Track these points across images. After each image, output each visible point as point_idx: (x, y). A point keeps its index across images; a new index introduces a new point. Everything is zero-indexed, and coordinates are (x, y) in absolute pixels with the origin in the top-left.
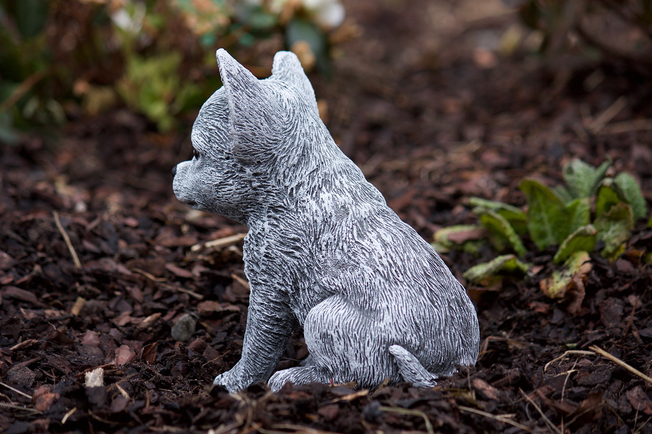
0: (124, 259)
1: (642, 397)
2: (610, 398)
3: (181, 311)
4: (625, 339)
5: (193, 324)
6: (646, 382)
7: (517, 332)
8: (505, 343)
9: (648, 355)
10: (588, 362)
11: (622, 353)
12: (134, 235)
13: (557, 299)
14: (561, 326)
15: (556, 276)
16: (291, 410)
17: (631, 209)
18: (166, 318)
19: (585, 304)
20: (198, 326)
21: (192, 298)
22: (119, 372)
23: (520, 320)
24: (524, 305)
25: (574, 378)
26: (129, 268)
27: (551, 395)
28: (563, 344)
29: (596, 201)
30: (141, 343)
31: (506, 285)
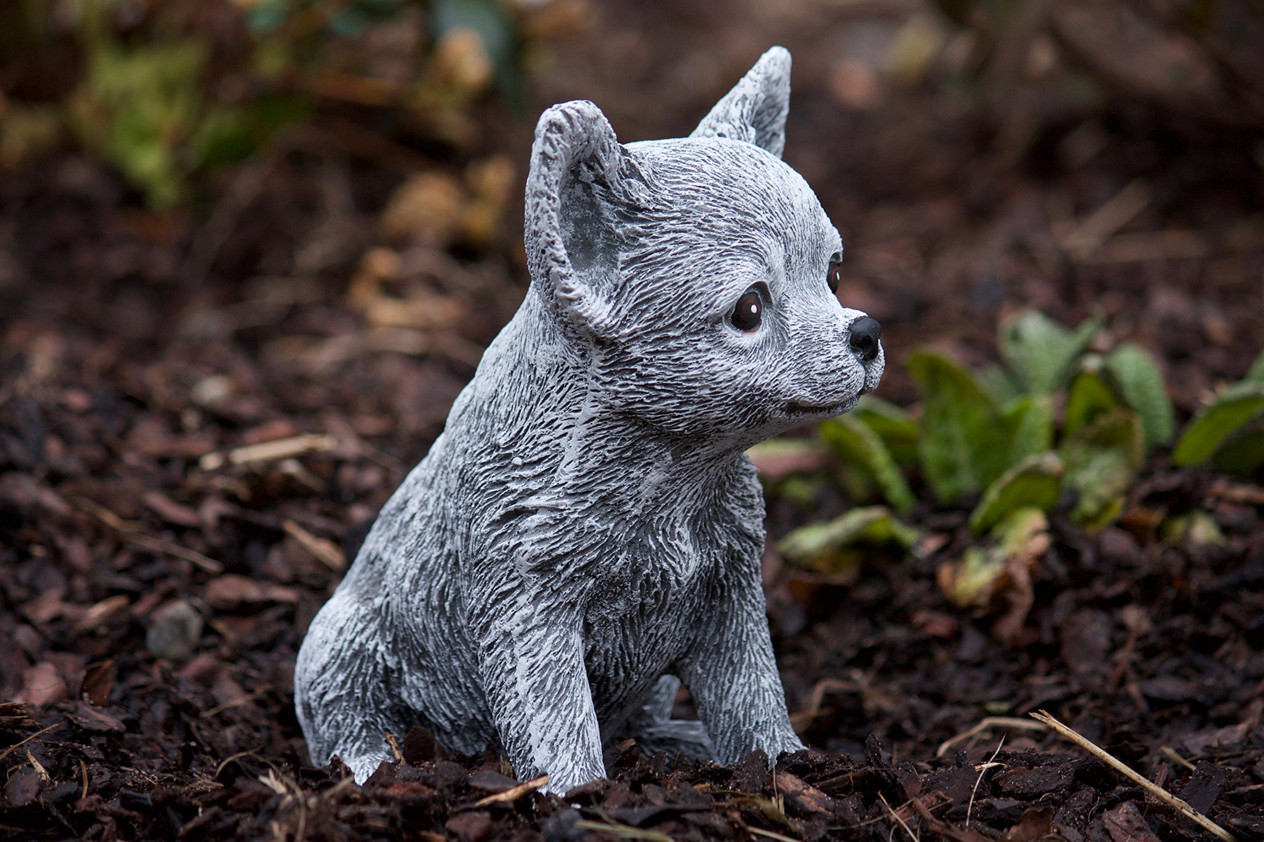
0: (54, 479)
1: (1137, 824)
2: (1068, 825)
3: (170, 596)
4: (1112, 700)
5: (195, 624)
6: (1146, 793)
7: (885, 674)
8: (856, 696)
9: (1157, 736)
10: (1030, 744)
11: (1103, 730)
12: (81, 428)
13: (971, 607)
14: (979, 665)
15: (974, 559)
16: (393, 820)
17: (1138, 426)
18: (139, 609)
19: (1031, 621)
20: (207, 630)
21: (196, 569)
22: (28, 722)
23: (890, 648)
24: (902, 617)
25: (996, 776)
26: (67, 498)
27: (944, 812)
28: (980, 704)
29: (1067, 404)
30: (81, 660)
31: (868, 573)
